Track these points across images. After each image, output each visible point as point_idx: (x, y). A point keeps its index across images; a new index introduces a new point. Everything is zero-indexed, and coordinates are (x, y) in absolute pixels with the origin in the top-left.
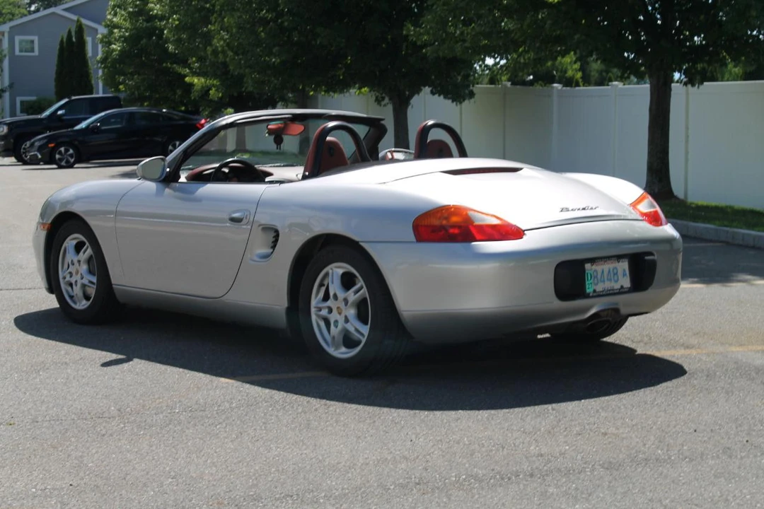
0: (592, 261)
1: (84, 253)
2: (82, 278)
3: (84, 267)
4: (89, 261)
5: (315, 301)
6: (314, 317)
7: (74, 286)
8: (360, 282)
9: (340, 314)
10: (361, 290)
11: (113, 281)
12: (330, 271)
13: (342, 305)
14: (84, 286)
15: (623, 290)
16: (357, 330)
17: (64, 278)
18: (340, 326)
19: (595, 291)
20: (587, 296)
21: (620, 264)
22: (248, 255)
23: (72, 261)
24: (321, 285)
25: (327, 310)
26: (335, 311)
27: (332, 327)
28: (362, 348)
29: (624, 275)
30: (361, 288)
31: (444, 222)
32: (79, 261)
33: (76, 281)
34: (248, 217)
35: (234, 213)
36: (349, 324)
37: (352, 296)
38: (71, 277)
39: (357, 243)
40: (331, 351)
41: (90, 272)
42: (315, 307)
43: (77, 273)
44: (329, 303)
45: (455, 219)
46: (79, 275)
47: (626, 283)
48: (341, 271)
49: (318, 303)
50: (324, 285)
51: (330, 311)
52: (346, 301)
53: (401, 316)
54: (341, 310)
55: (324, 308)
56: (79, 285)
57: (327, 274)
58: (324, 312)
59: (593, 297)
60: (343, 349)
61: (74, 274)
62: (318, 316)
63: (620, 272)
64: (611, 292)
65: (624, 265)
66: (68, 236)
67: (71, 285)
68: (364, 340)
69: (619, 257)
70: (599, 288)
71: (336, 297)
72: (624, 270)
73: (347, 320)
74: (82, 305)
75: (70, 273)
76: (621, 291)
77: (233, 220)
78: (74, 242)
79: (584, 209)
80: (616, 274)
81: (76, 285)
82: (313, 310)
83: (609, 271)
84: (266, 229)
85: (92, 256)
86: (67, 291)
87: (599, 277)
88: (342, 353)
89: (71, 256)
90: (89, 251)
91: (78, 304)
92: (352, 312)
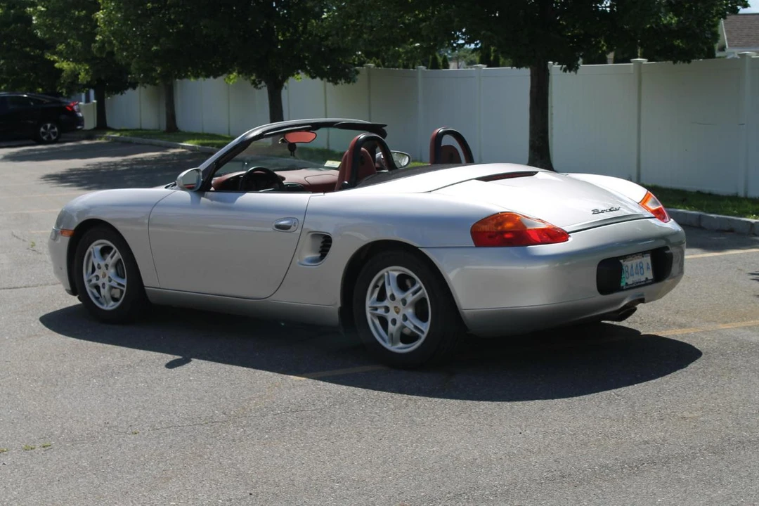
0: (624, 257)
1: (112, 257)
2: (110, 281)
3: (112, 271)
4: (117, 265)
5: (370, 300)
6: (369, 316)
7: (102, 289)
8: (419, 284)
9: (397, 313)
10: (419, 289)
11: (145, 283)
12: (386, 274)
13: (400, 305)
14: (112, 288)
15: (647, 282)
16: (416, 327)
17: (90, 281)
18: (398, 324)
19: (627, 284)
20: (621, 289)
21: (645, 258)
22: (297, 260)
23: (99, 265)
24: (376, 286)
25: (383, 310)
26: (392, 310)
27: (390, 325)
28: (422, 344)
29: (648, 268)
30: (420, 289)
31: (499, 228)
32: (107, 266)
33: (104, 284)
34: (297, 225)
35: (282, 221)
36: (408, 321)
37: (410, 298)
38: (97, 280)
39: (416, 248)
40: (388, 346)
41: (119, 274)
42: (370, 307)
43: (104, 276)
44: (386, 303)
45: (509, 225)
46: (107, 279)
47: (649, 275)
48: (396, 274)
49: (373, 303)
50: (378, 286)
51: (387, 309)
52: (404, 302)
53: (462, 315)
54: (399, 309)
55: (381, 307)
56: (107, 287)
57: (382, 276)
58: (381, 312)
59: (627, 289)
60: (401, 345)
61: (101, 277)
62: (373, 314)
63: (645, 267)
64: (639, 284)
65: (647, 260)
66: (93, 242)
67: (97, 287)
68: (423, 337)
69: (643, 253)
70: (630, 281)
71: (393, 297)
72: (648, 264)
73: (405, 318)
74: (111, 306)
75: (97, 276)
76: (647, 283)
77: (279, 227)
78: (100, 247)
79: (610, 210)
80: (641, 268)
81: (104, 288)
82: (368, 310)
83: (637, 266)
84: (316, 235)
85: (120, 260)
86: (93, 293)
87: (629, 271)
88: (399, 348)
89: (97, 260)
90: (118, 255)
91: (105, 305)
92: (410, 311)
